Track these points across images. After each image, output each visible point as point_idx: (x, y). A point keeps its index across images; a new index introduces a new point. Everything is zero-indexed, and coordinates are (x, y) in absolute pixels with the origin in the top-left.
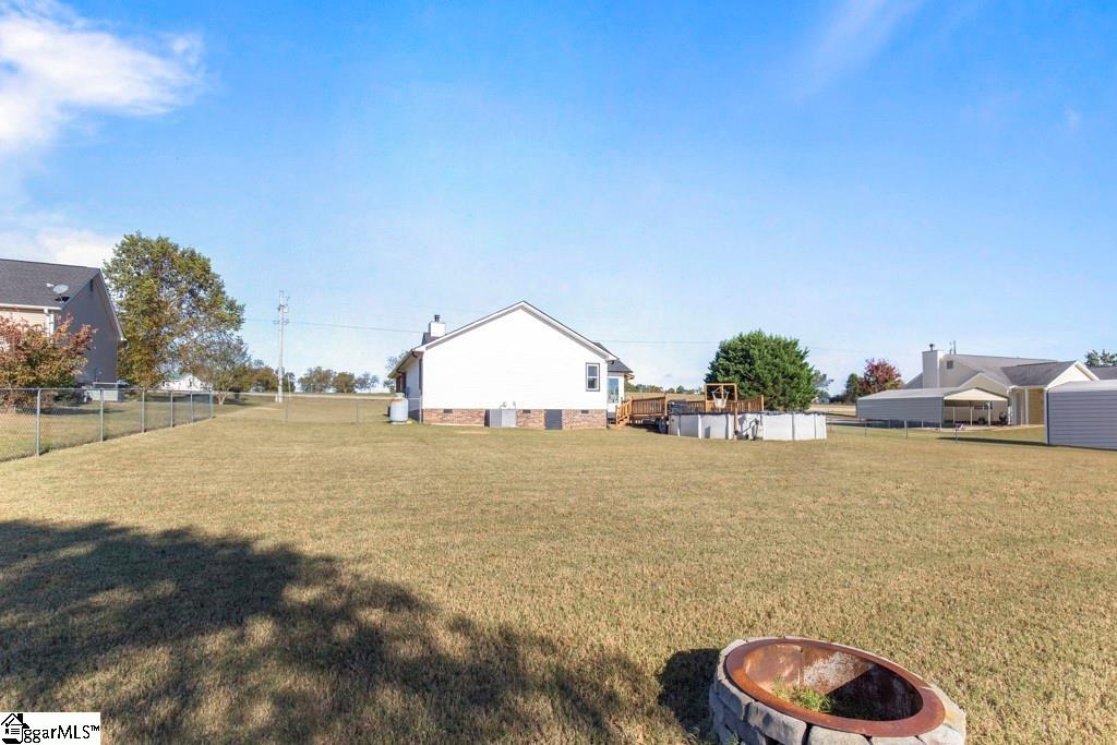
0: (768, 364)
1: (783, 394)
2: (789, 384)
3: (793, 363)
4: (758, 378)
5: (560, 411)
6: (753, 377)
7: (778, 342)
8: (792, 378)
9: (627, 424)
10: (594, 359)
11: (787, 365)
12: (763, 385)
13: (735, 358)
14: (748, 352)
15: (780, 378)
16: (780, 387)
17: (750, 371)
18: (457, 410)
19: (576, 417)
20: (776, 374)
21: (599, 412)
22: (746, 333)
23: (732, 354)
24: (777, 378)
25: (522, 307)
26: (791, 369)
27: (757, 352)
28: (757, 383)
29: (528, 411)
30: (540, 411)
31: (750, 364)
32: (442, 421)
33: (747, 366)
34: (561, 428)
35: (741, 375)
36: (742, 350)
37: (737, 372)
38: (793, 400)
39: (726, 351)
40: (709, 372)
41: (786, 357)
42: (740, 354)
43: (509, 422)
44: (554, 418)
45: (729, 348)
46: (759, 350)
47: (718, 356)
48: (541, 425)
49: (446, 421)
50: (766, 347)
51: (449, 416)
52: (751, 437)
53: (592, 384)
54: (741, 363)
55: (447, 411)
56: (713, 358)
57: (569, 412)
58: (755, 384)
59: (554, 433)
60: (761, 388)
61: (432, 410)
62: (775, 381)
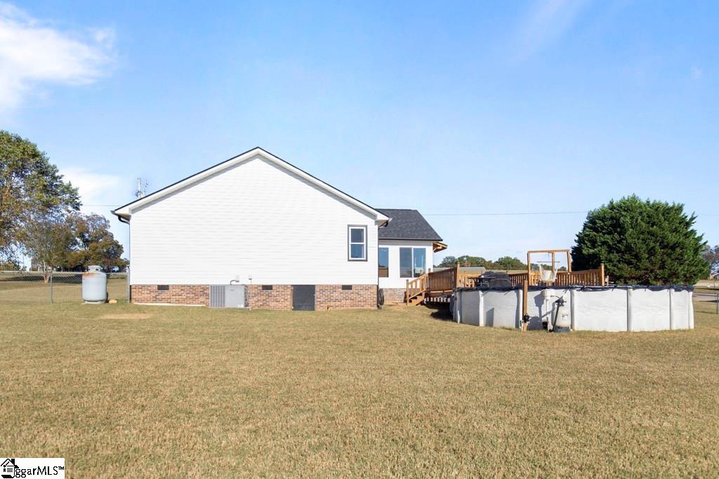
0: (642, 233)
1: (662, 267)
2: (669, 255)
3: (676, 230)
4: (629, 249)
5: (313, 287)
6: (623, 248)
7: (656, 207)
8: (673, 248)
9: (422, 303)
10: (360, 220)
11: (666, 233)
12: (637, 257)
13: (602, 228)
14: (618, 220)
15: (657, 248)
16: (657, 259)
17: (619, 242)
18: (175, 286)
19: (335, 295)
20: (652, 244)
21: (367, 288)
22: (617, 200)
23: (599, 223)
24: (653, 248)
25: (258, 156)
26: (672, 238)
27: (628, 219)
28: (629, 254)
29: (268, 288)
30: (285, 286)
31: (620, 234)
32: (156, 299)
33: (616, 236)
34: (312, 307)
35: (609, 246)
36: (612, 218)
37: (604, 243)
38: (674, 274)
39: (594, 222)
40: (576, 245)
41: (666, 224)
42: (609, 223)
43: (234, 300)
44: (304, 296)
45: (599, 218)
46: (632, 218)
47: (585, 226)
48: (288, 303)
49: (161, 300)
50: (641, 213)
51: (165, 294)
52: (550, 326)
53: (357, 253)
54: (609, 233)
55: (163, 288)
56: (580, 229)
57: (325, 288)
58: (626, 256)
59: (304, 315)
60: (634, 261)
61: (143, 287)
62: (651, 252)
